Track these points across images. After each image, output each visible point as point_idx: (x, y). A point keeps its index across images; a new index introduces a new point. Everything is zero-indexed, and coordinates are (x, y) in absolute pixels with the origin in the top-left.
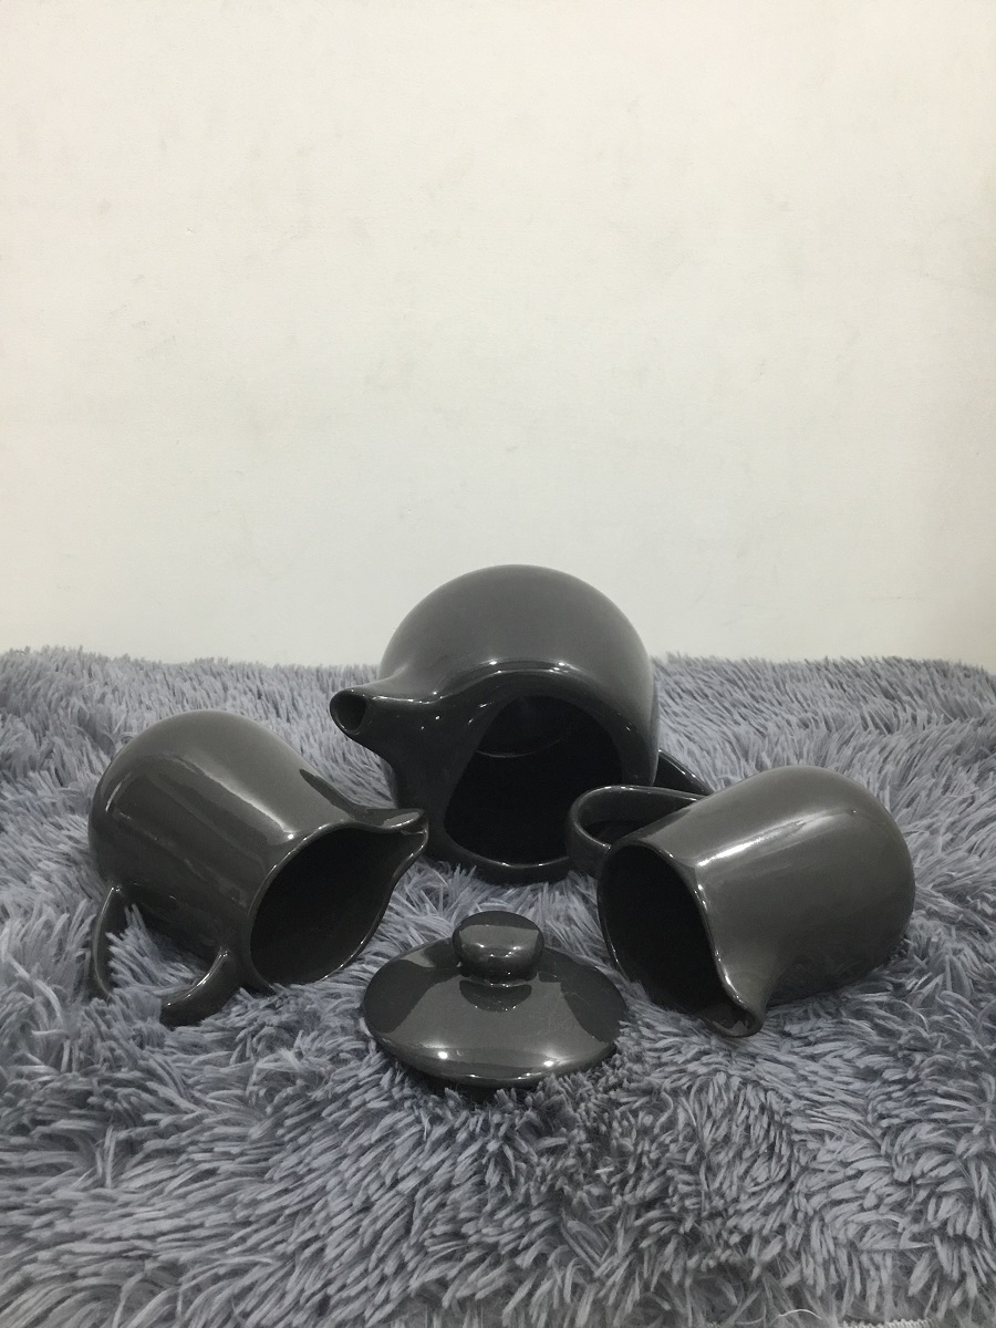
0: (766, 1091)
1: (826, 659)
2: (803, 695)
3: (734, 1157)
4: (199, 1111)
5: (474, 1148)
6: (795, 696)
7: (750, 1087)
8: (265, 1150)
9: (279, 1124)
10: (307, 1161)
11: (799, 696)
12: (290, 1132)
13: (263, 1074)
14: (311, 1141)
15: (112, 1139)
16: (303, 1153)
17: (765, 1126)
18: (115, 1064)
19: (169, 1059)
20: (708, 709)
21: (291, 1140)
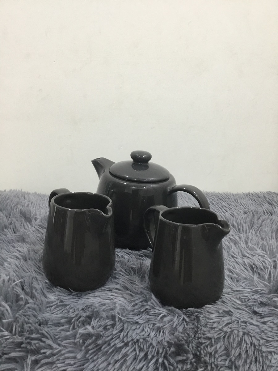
0: (251, 337)
1: (249, 192)
2: (243, 204)
3: (244, 362)
4: (60, 348)
5: (154, 361)
6: (241, 203)
7: (246, 335)
8: (82, 362)
9: (87, 352)
10: (97, 366)
11: (242, 204)
12: (90, 356)
13: (81, 335)
14: (98, 358)
15: (30, 359)
16: (95, 363)
17: (253, 350)
18: (31, 332)
19: (49, 329)
20: (214, 208)
21: (91, 358)
